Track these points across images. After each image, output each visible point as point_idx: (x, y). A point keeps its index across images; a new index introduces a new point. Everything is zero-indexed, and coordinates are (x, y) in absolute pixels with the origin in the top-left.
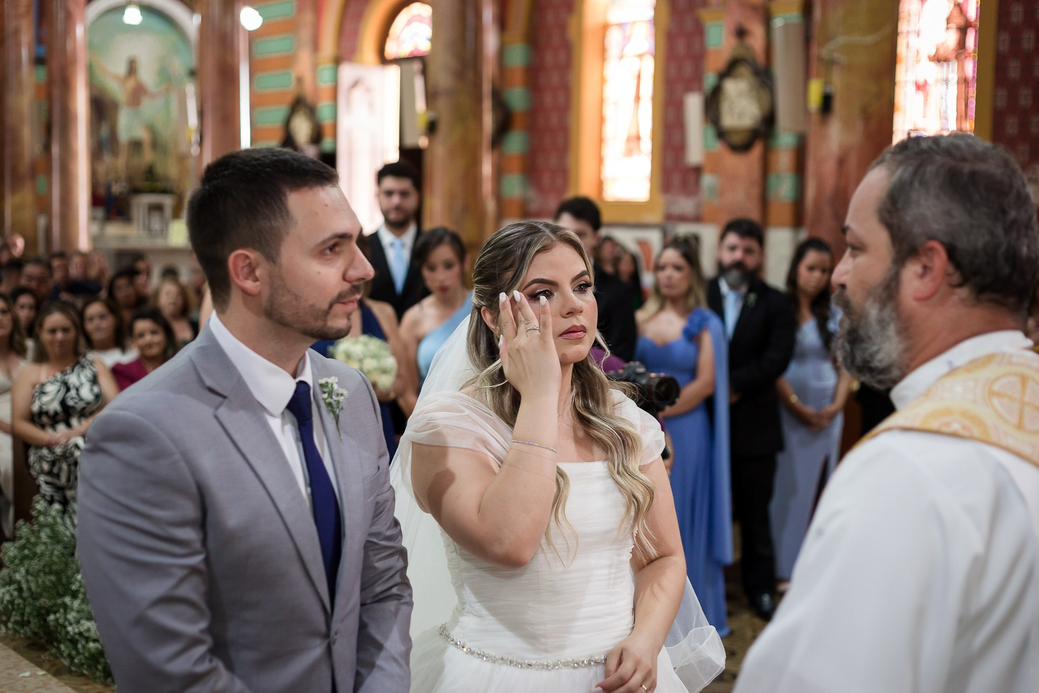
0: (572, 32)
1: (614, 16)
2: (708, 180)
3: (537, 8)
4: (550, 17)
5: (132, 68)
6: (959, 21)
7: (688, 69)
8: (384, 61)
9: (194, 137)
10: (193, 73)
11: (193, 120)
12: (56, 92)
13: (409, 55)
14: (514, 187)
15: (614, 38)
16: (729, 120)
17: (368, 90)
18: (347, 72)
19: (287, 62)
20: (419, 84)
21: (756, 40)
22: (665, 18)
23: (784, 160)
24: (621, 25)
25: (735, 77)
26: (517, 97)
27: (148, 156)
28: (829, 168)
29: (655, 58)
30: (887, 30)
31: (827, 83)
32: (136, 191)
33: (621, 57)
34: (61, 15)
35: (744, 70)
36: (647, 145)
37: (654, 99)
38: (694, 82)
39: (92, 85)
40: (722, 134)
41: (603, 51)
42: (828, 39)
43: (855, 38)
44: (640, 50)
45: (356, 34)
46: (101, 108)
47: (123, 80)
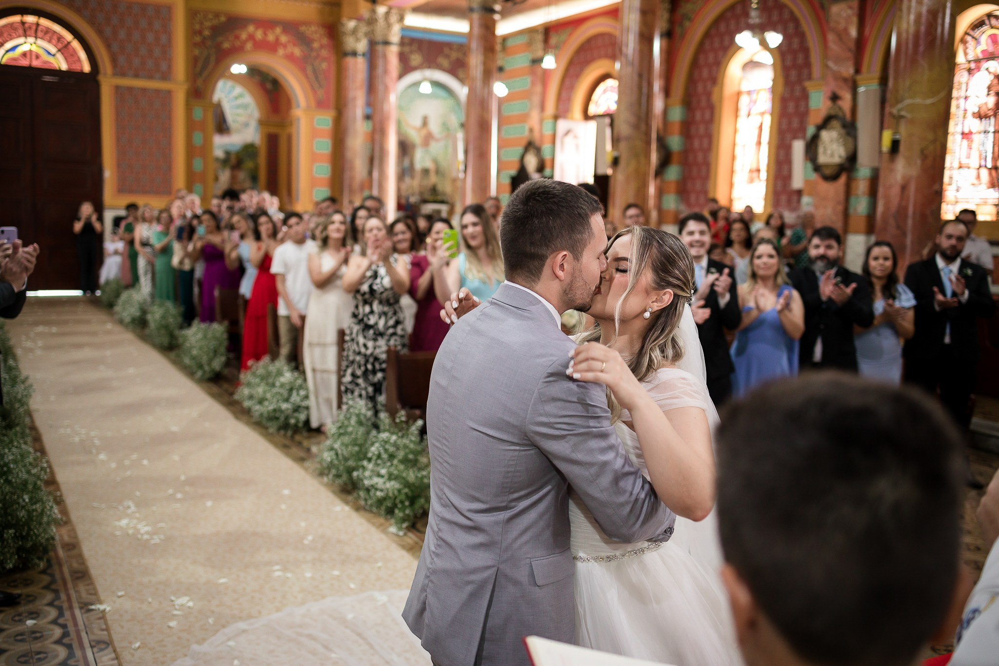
0: (715, 98)
1: (744, 88)
2: (806, 200)
3: (691, 81)
4: (700, 88)
5: (425, 122)
7: (795, 123)
8: (587, 117)
9: (462, 167)
10: (463, 125)
11: (461, 156)
12: (377, 137)
13: (604, 113)
14: (671, 202)
15: (744, 101)
16: (822, 159)
17: (576, 137)
18: (562, 125)
19: (523, 118)
20: (608, 132)
21: (846, 103)
22: (780, 88)
23: (862, 186)
24: (749, 93)
25: (830, 129)
26: (675, 142)
27: (433, 179)
28: (895, 192)
29: (772, 114)
30: (943, 94)
31: (895, 133)
32: (425, 201)
33: (749, 115)
34: (381, 88)
35: (835, 123)
36: (764, 175)
37: (770, 143)
38: (799, 132)
39: (399, 132)
40: (817, 168)
41: (737, 110)
42: (898, 101)
43: (918, 100)
44: (762, 110)
45: (569, 100)
46: (405, 148)
47: (419, 130)
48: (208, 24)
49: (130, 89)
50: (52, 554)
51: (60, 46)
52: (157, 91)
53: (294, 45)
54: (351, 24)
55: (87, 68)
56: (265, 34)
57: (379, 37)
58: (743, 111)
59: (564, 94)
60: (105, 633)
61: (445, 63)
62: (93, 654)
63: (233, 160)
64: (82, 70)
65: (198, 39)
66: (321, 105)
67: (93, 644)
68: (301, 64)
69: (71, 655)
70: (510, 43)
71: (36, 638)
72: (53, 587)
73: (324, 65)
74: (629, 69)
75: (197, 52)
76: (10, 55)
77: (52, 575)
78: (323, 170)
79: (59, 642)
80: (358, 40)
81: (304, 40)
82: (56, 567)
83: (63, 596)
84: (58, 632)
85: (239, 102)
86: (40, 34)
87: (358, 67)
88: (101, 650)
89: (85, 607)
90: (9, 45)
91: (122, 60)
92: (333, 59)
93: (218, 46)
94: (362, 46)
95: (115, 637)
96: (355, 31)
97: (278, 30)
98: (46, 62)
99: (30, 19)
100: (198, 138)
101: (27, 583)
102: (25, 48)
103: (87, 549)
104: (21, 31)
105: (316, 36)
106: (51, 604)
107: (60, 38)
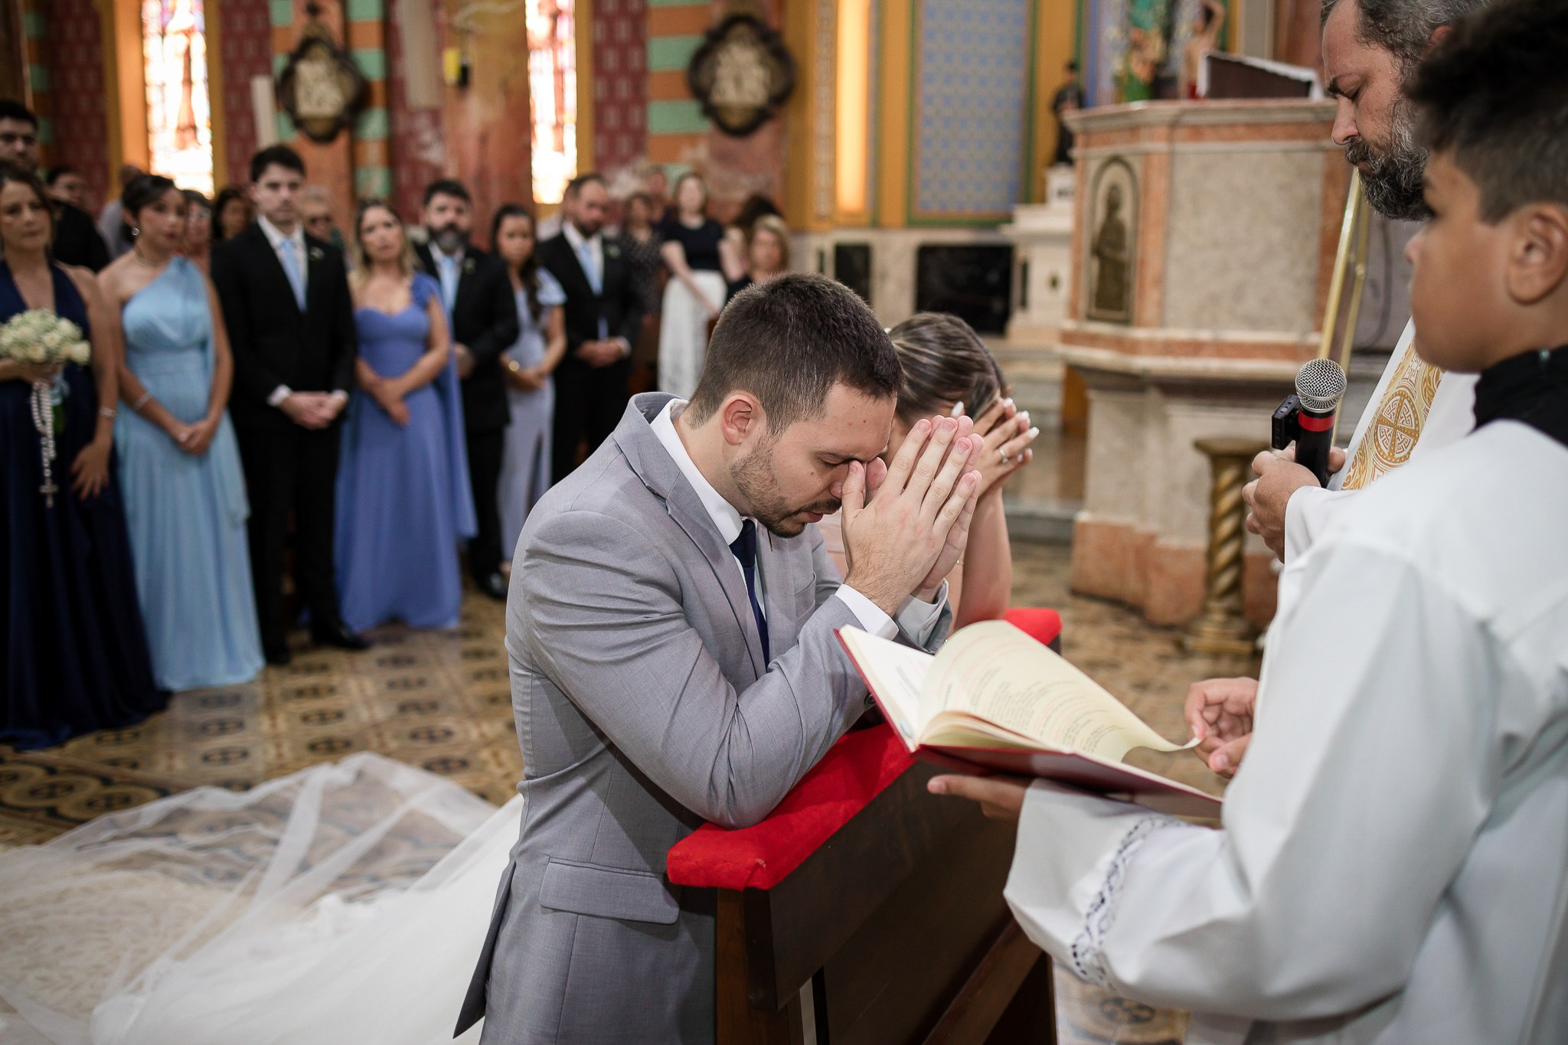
6: (548, 9)
7: (250, 49)
15: (152, 10)
16: (306, 108)
21: (332, 19)
23: (373, 151)
25: (311, 60)
28: (471, 146)
29: (207, 34)
31: (463, 54)
33: (164, 35)
35: (318, 51)
36: (205, 134)
37: (210, 81)
38: (262, 63)
40: (299, 123)
41: (141, 26)
44: (186, 26)
58: (152, 27)
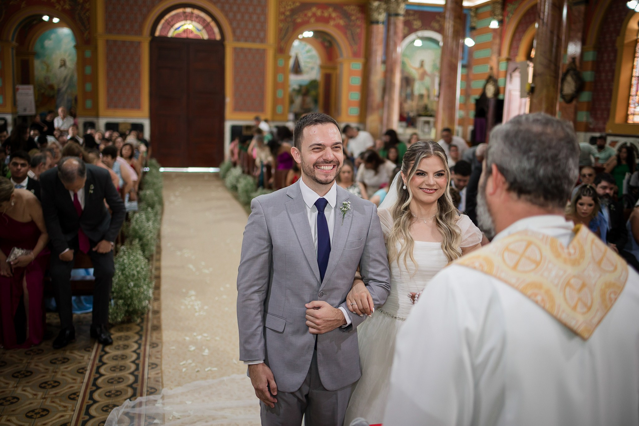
0: (617, 44)
3: (602, 33)
4: (608, 38)
5: (422, 64)
9: (437, 94)
11: (436, 87)
12: (389, 75)
14: (583, 117)
18: (512, 65)
19: (486, 60)
26: (588, 76)
27: (426, 101)
32: (420, 115)
34: (391, 43)
39: (403, 71)
41: (635, 52)
45: (518, 48)
46: (407, 81)
47: (417, 69)
48: (289, 8)
49: (242, 49)
50: (146, 316)
51: (205, 24)
52: (258, 50)
53: (341, 18)
54: (376, 4)
55: (218, 37)
56: (323, 12)
57: (392, 11)
59: (515, 44)
60: (159, 360)
61: (436, 25)
62: (148, 370)
63: (304, 90)
64: (215, 39)
65: (282, 17)
66: (356, 55)
67: (150, 364)
68: (343, 29)
69: (137, 369)
70: (481, 11)
71: (123, 359)
72: (141, 333)
73: (358, 30)
74: (544, 28)
75: (281, 25)
76: (177, 32)
77: (142, 328)
78: (356, 96)
79: (133, 362)
80: (380, 13)
81: (346, 15)
82: (145, 323)
83: (144, 339)
84: (134, 356)
85: (309, 54)
86: (194, 19)
87: (379, 30)
88: (153, 368)
89: (154, 345)
90: (177, 25)
91: (238, 32)
92: (364, 26)
93: (294, 22)
94: (382, 17)
95: (164, 362)
96: (378, 8)
97: (330, 10)
98: (197, 35)
99: (188, 10)
100: (280, 78)
101: (128, 330)
102: (185, 27)
103: (164, 315)
104: (183, 17)
105: (353, 12)
106: (136, 342)
107: (204, 20)
